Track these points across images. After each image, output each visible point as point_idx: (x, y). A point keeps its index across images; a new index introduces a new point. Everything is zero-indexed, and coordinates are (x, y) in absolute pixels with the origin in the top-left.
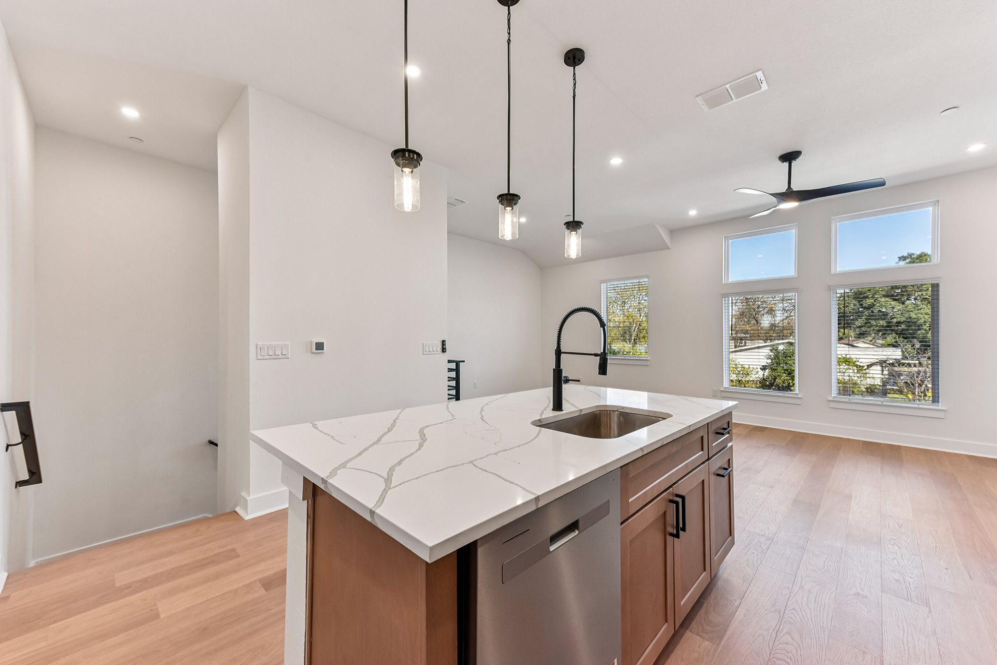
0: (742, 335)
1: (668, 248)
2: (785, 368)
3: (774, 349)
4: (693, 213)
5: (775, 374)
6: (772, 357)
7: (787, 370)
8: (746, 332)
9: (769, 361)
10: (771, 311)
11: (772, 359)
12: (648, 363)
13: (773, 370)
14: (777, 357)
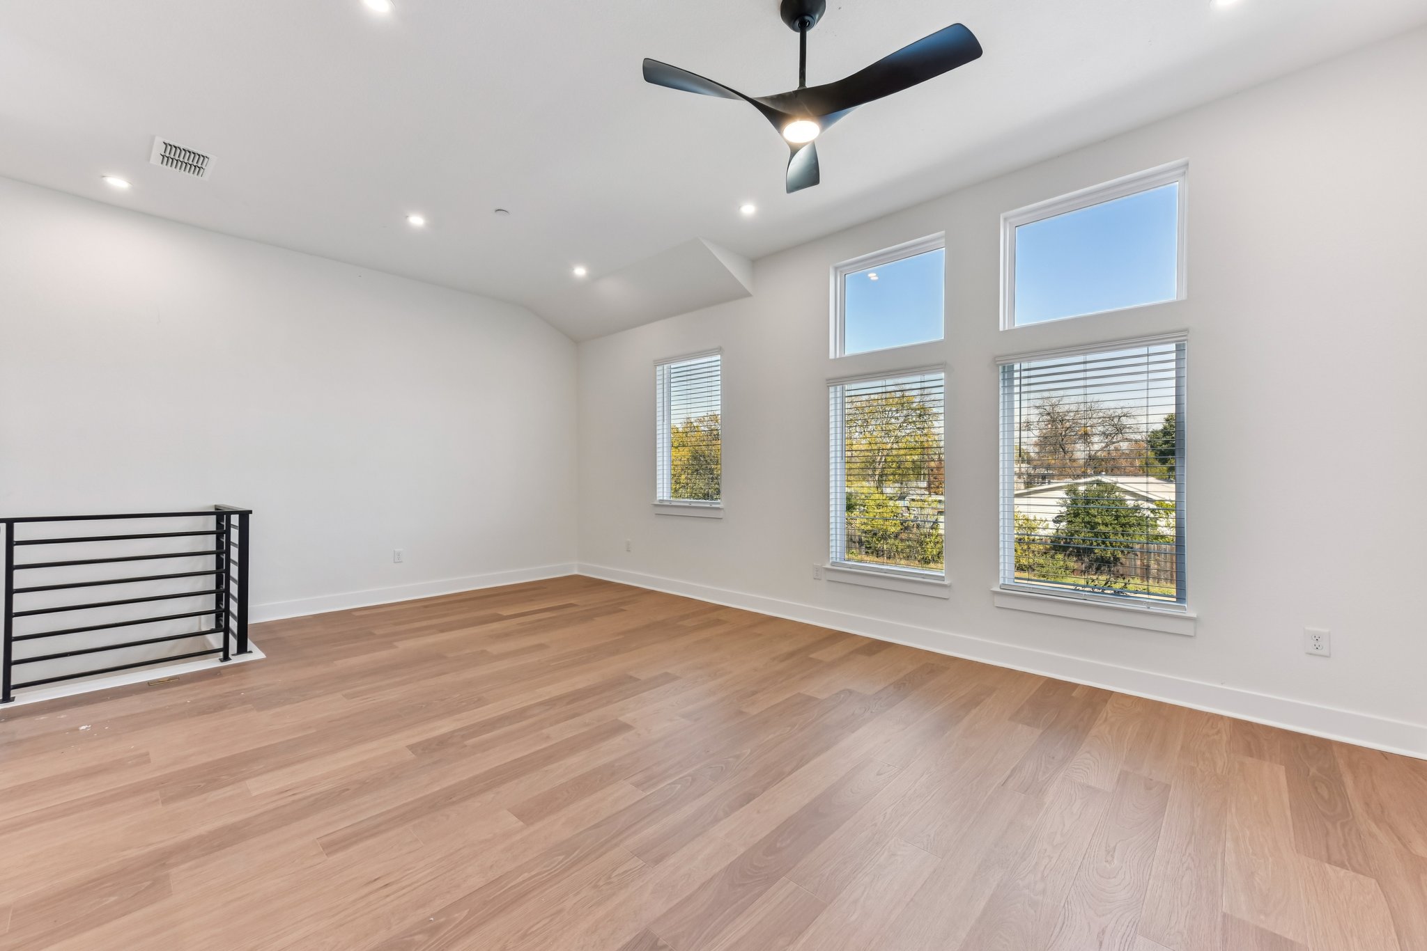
0: (1043, 471)
1: (747, 295)
2: (1087, 519)
3: (1072, 490)
4: (748, 210)
5: (1072, 528)
6: (1069, 502)
7: (1089, 523)
8: (1048, 467)
9: (1064, 509)
10: (1086, 436)
11: (1068, 507)
12: (720, 514)
13: (1070, 522)
14: (1074, 502)
